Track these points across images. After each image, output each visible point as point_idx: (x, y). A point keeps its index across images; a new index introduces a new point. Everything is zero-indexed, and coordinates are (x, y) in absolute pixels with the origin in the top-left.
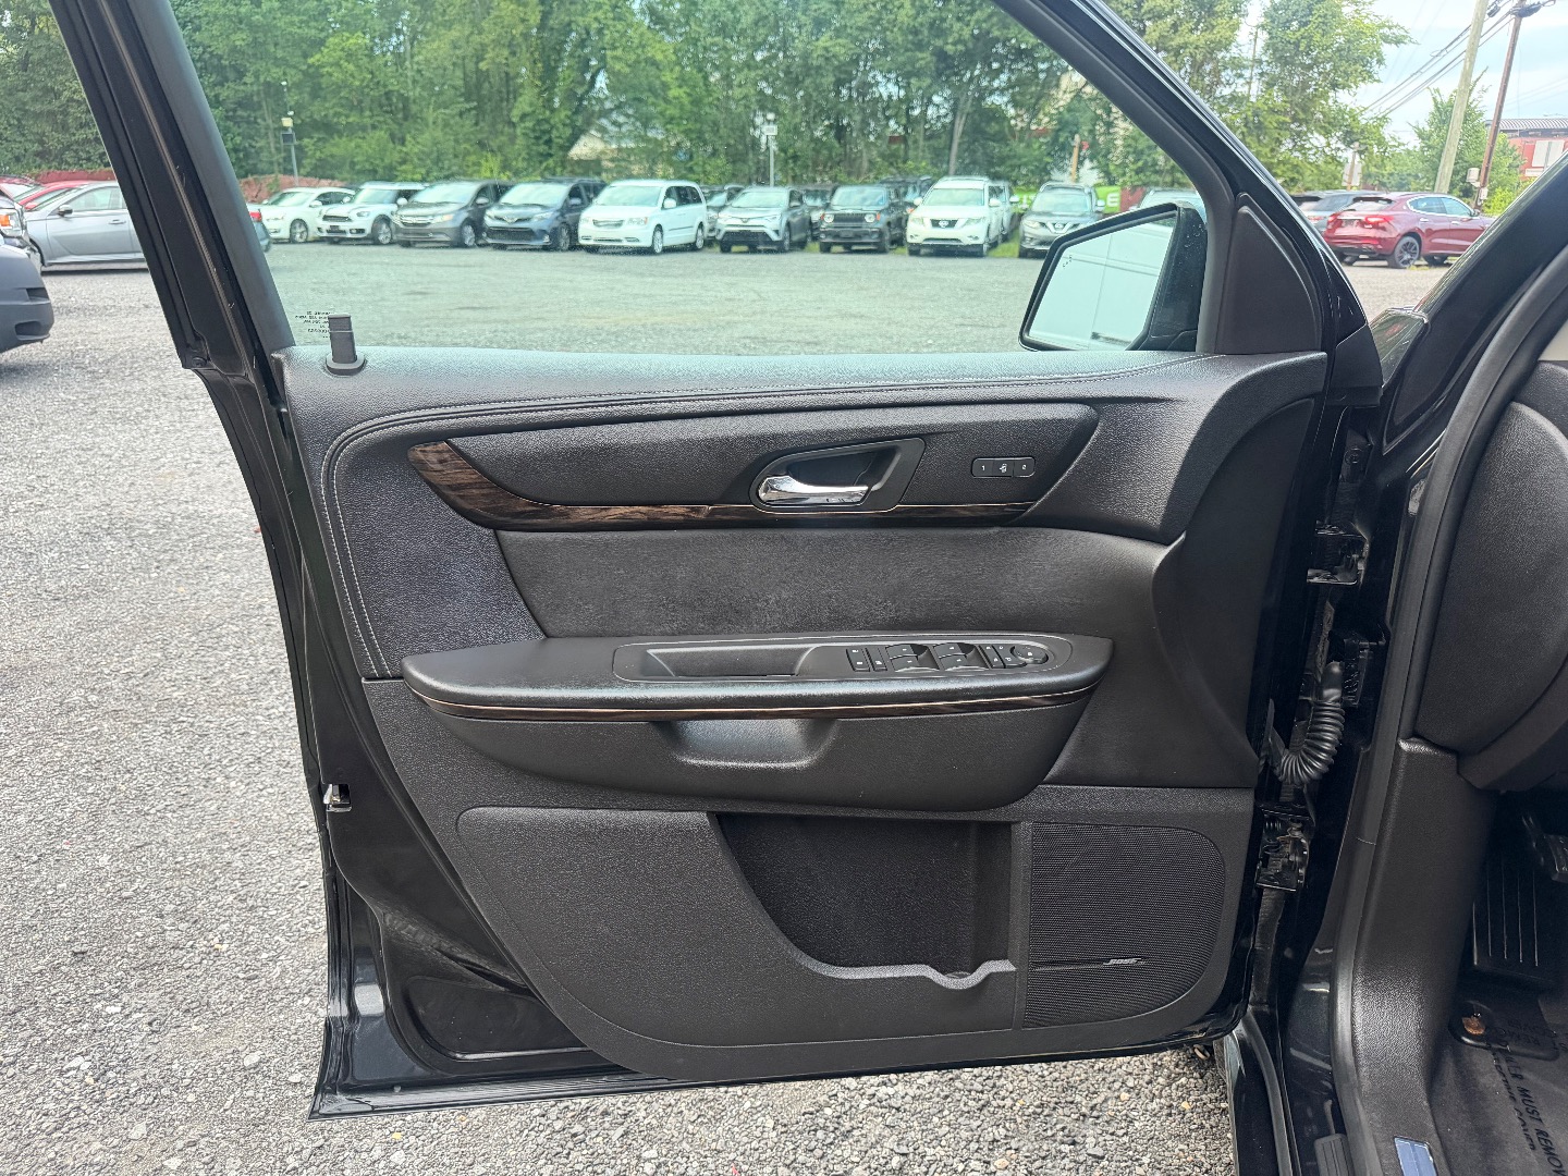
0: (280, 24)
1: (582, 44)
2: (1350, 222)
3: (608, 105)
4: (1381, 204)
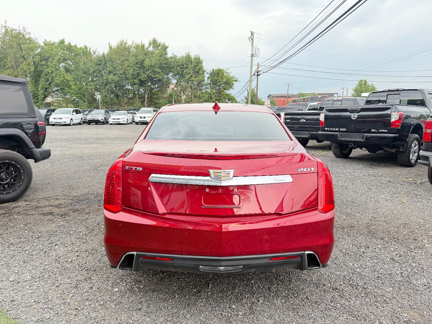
1: (46, 75)
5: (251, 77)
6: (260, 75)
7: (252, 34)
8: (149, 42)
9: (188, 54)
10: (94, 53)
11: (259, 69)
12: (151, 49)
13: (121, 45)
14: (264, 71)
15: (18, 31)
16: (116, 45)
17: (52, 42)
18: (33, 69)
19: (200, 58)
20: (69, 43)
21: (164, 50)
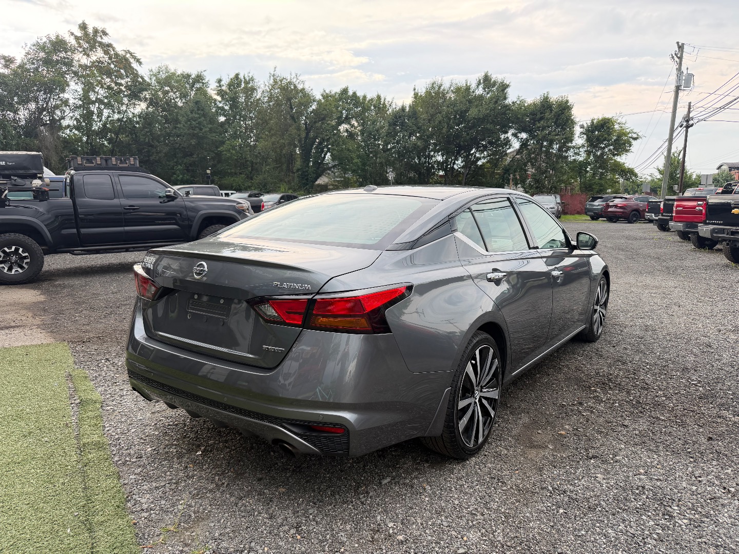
0: (209, 137)
1: (320, 143)
2: (612, 206)
3: (330, 165)
4: (623, 200)
5: (672, 131)
6: (692, 125)
7: (681, 47)
8: (478, 79)
9: (546, 95)
10: (390, 105)
11: (691, 115)
12: (480, 91)
13: (433, 87)
14: (701, 118)
15: (288, 80)
16: (424, 90)
17: (333, 93)
18: (303, 135)
19: (567, 101)
20: (354, 93)
21: (503, 90)
